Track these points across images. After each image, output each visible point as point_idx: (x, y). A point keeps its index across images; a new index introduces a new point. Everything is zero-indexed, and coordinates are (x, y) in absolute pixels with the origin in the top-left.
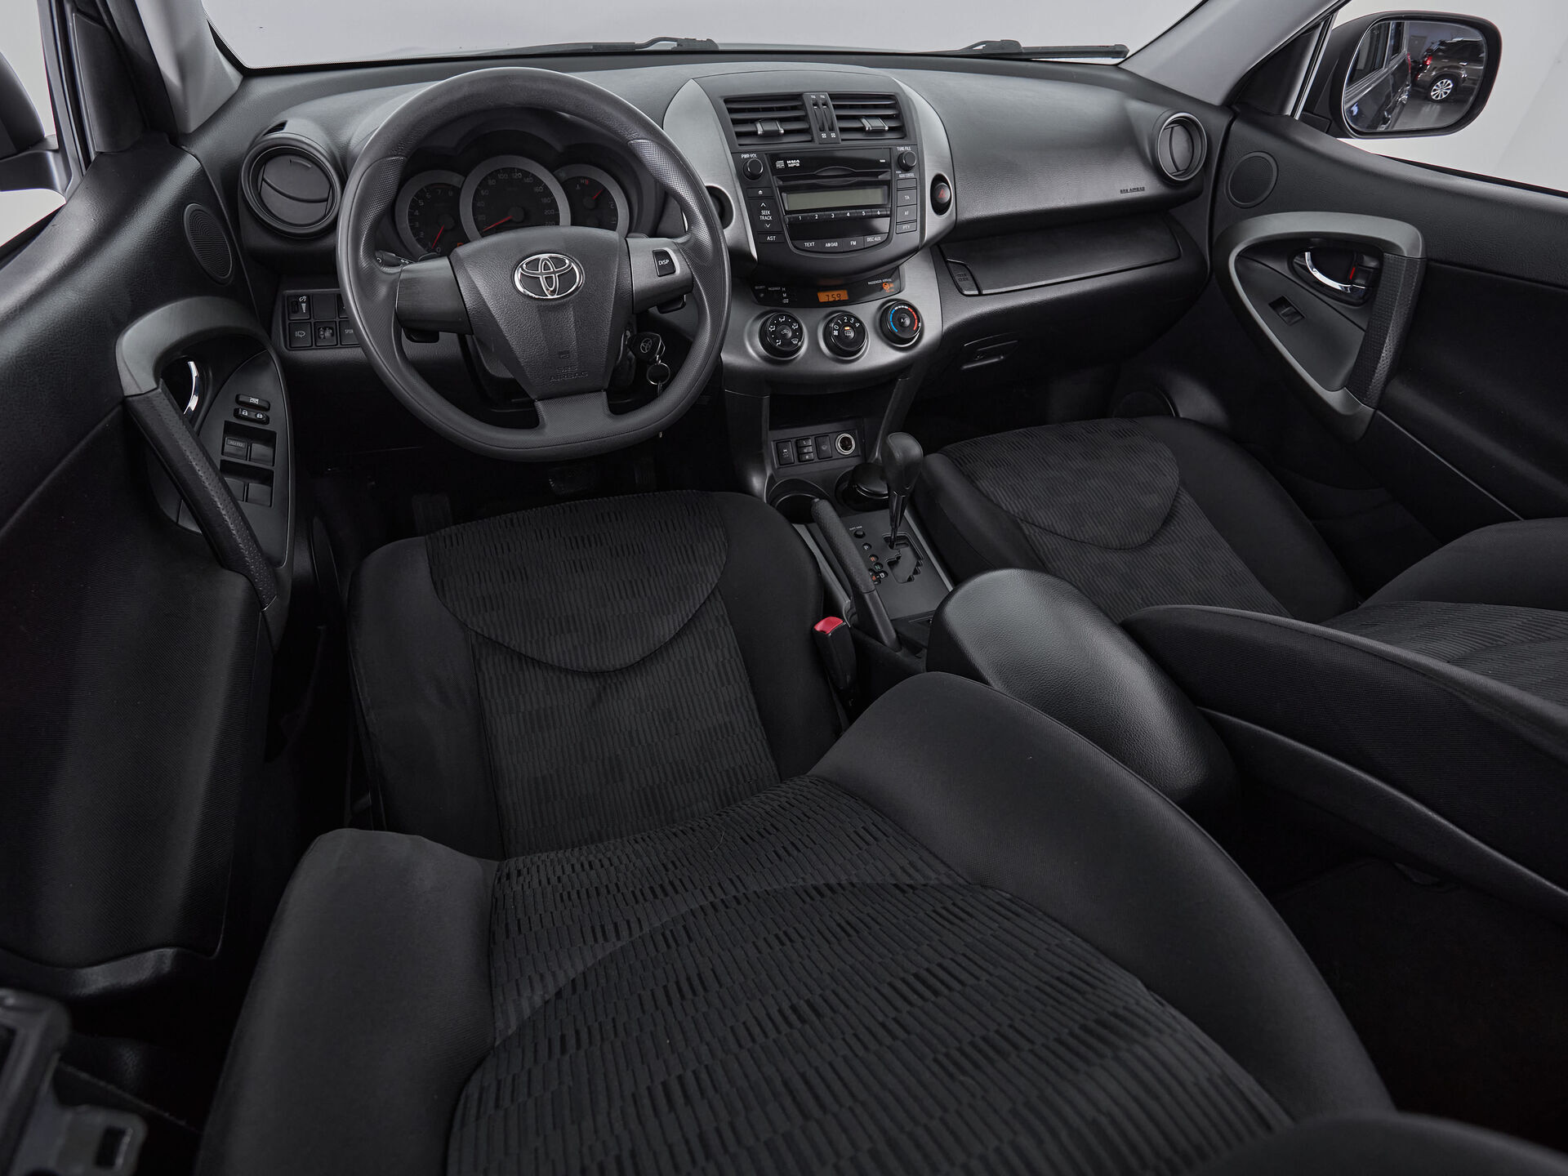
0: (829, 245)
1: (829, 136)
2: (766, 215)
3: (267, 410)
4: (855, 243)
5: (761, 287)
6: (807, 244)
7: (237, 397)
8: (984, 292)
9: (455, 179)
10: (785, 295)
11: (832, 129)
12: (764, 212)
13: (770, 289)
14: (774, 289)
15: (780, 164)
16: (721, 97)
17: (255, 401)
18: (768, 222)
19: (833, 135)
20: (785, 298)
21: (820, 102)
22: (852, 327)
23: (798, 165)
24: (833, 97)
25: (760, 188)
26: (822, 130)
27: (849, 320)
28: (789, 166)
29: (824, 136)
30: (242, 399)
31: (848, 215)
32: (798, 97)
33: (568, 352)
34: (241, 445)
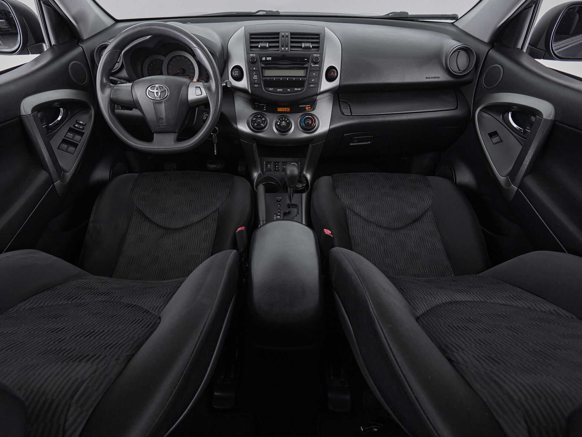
0: (279, 90)
1: (285, 49)
2: (255, 77)
3: (85, 125)
4: (289, 90)
5: (257, 103)
6: (270, 89)
7: (76, 121)
8: (353, 115)
9: (162, 58)
10: (265, 107)
11: (287, 46)
12: (255, 76)
13: (260, 104)
14: (261, 105)
15: (264, 59)
16: (249, 33)
17: (81, 122)
18: (255, 80)
19: (287, 49)
20: (265, 108)
21: (285, 36)
22: (286, 121)
23: (271, 59)
24: (292, 34)
25: (255, 67)
26: (283, 46)
27: (285, 119)
28: (267, 59)
29: (283, 49)
30: (78, 121)
31: (287, 79)
32: (278, 34)
33: (162, 118)
34: (71, 135)
